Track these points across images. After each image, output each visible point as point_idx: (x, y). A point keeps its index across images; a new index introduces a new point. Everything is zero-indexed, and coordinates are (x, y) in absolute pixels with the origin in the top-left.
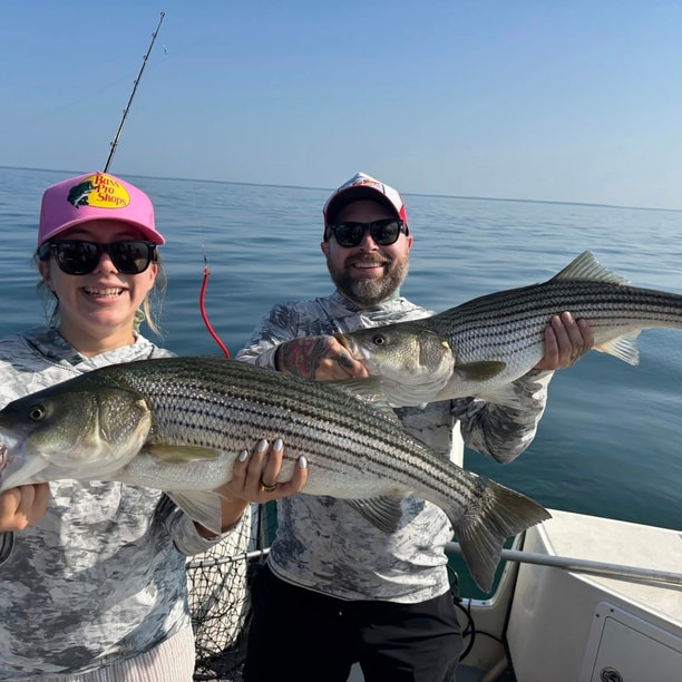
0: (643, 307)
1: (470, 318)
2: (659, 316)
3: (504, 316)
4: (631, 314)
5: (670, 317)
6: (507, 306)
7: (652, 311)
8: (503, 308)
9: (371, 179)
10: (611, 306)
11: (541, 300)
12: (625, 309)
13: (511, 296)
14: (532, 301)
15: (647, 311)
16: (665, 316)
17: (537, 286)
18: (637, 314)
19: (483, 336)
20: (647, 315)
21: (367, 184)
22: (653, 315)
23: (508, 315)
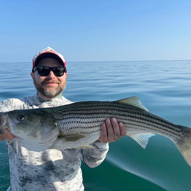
0: (154, 124)
1: (73, 112)
2: (160, 130)
3: (89, 114)
4: (147, 126)
5: (165, 132)
6: (92, 110)
7: (157, 127)
8: (90, 110)
9: (53, 50)
10: (139, 120)
11: (108, 110)
12: (145, 123)
13: (95, 104)
14: (103, 109)
15: (155, 126)
16: (163, 131)
17: (108, 102)
18: (150, 127)
19: (77, 122)
20: (155, 128)
21: (51, 52)
22: (157, 129)
23: (91, 114)
